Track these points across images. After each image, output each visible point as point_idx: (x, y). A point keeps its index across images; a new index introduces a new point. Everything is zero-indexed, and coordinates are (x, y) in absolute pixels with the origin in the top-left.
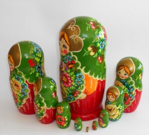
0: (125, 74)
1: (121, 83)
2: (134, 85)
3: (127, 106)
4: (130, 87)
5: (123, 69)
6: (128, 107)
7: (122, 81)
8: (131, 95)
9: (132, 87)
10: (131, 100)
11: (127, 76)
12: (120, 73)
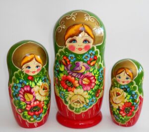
0: (127, 78)
1: (122, 90)
2: (137, 91)
3: (130, 117)
4: (133, 93)
5: (123, 73)
6: (131, 119)
7: (123, 87)
8: (135, 103)
9: (136, 94)
10: (135, 110)
11: (130, 80)
12: (120, 77)
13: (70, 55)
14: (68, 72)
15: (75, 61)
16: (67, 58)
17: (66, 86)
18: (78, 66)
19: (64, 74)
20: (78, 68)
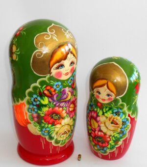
13: (56, 83)
14: (54, 103)
15: (61, 89)
16: (52, 87)
17: (51, 121)
18: (65, 93)
19: (49, 108)
20: (65, 96)
